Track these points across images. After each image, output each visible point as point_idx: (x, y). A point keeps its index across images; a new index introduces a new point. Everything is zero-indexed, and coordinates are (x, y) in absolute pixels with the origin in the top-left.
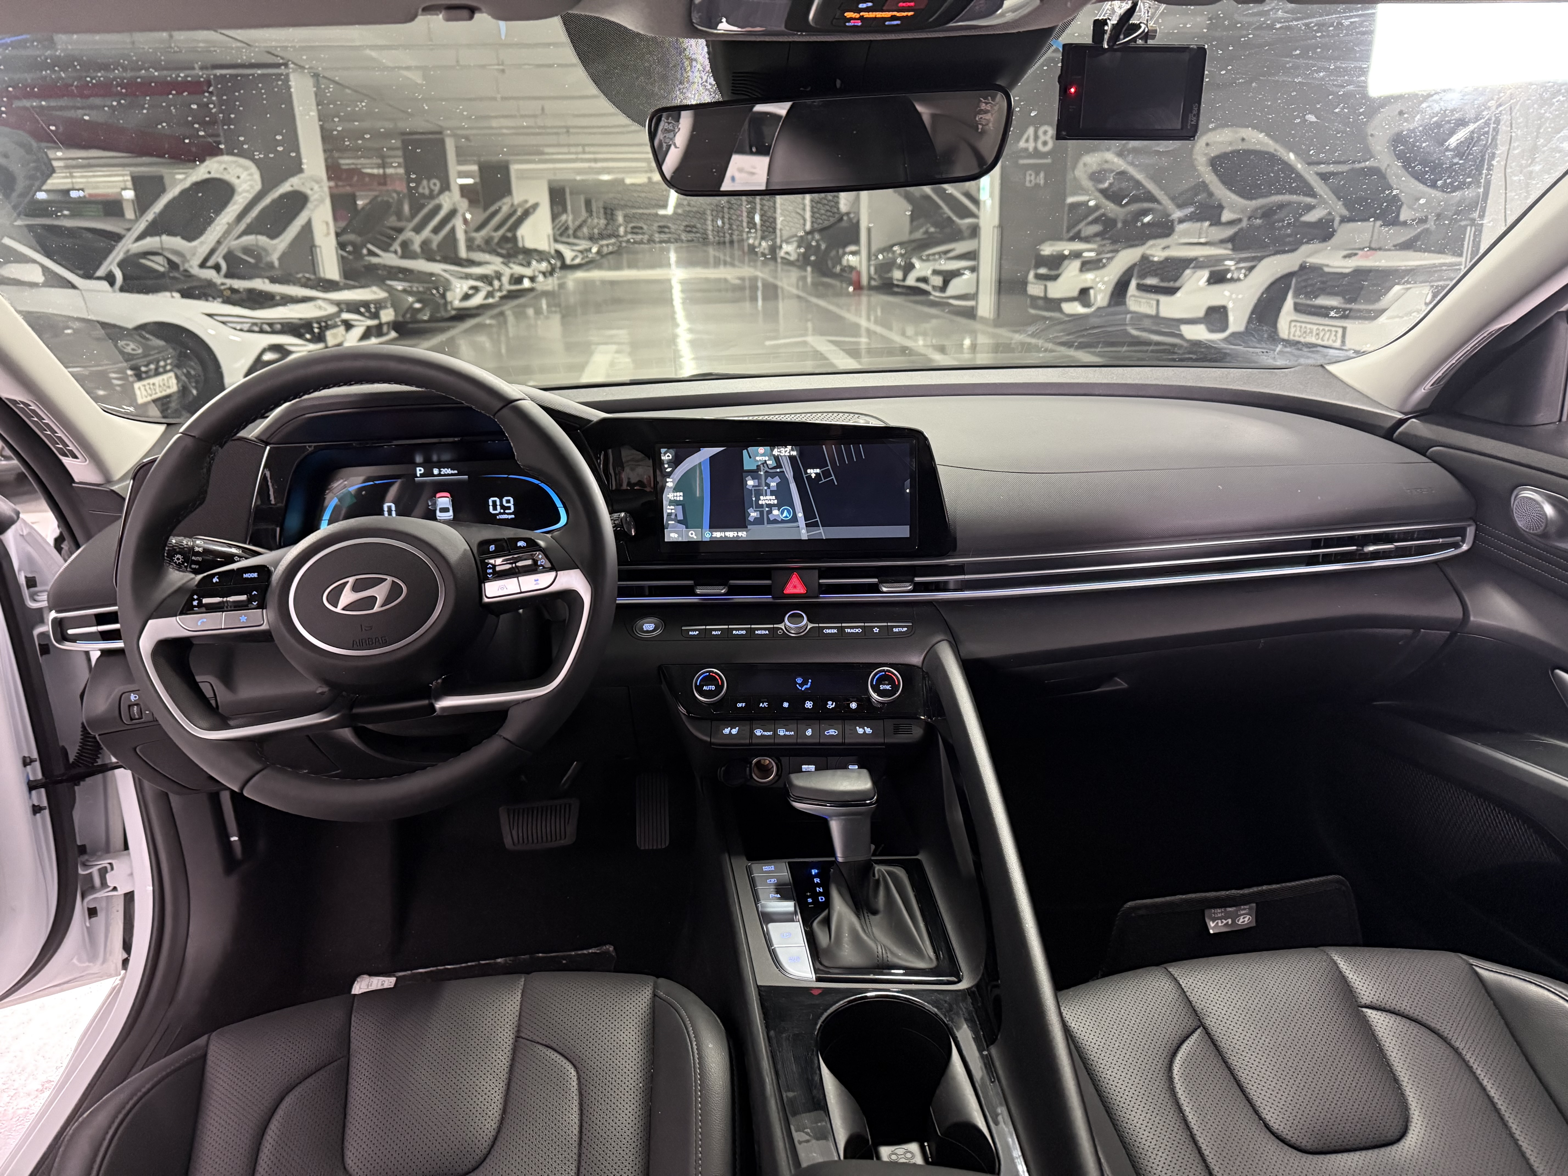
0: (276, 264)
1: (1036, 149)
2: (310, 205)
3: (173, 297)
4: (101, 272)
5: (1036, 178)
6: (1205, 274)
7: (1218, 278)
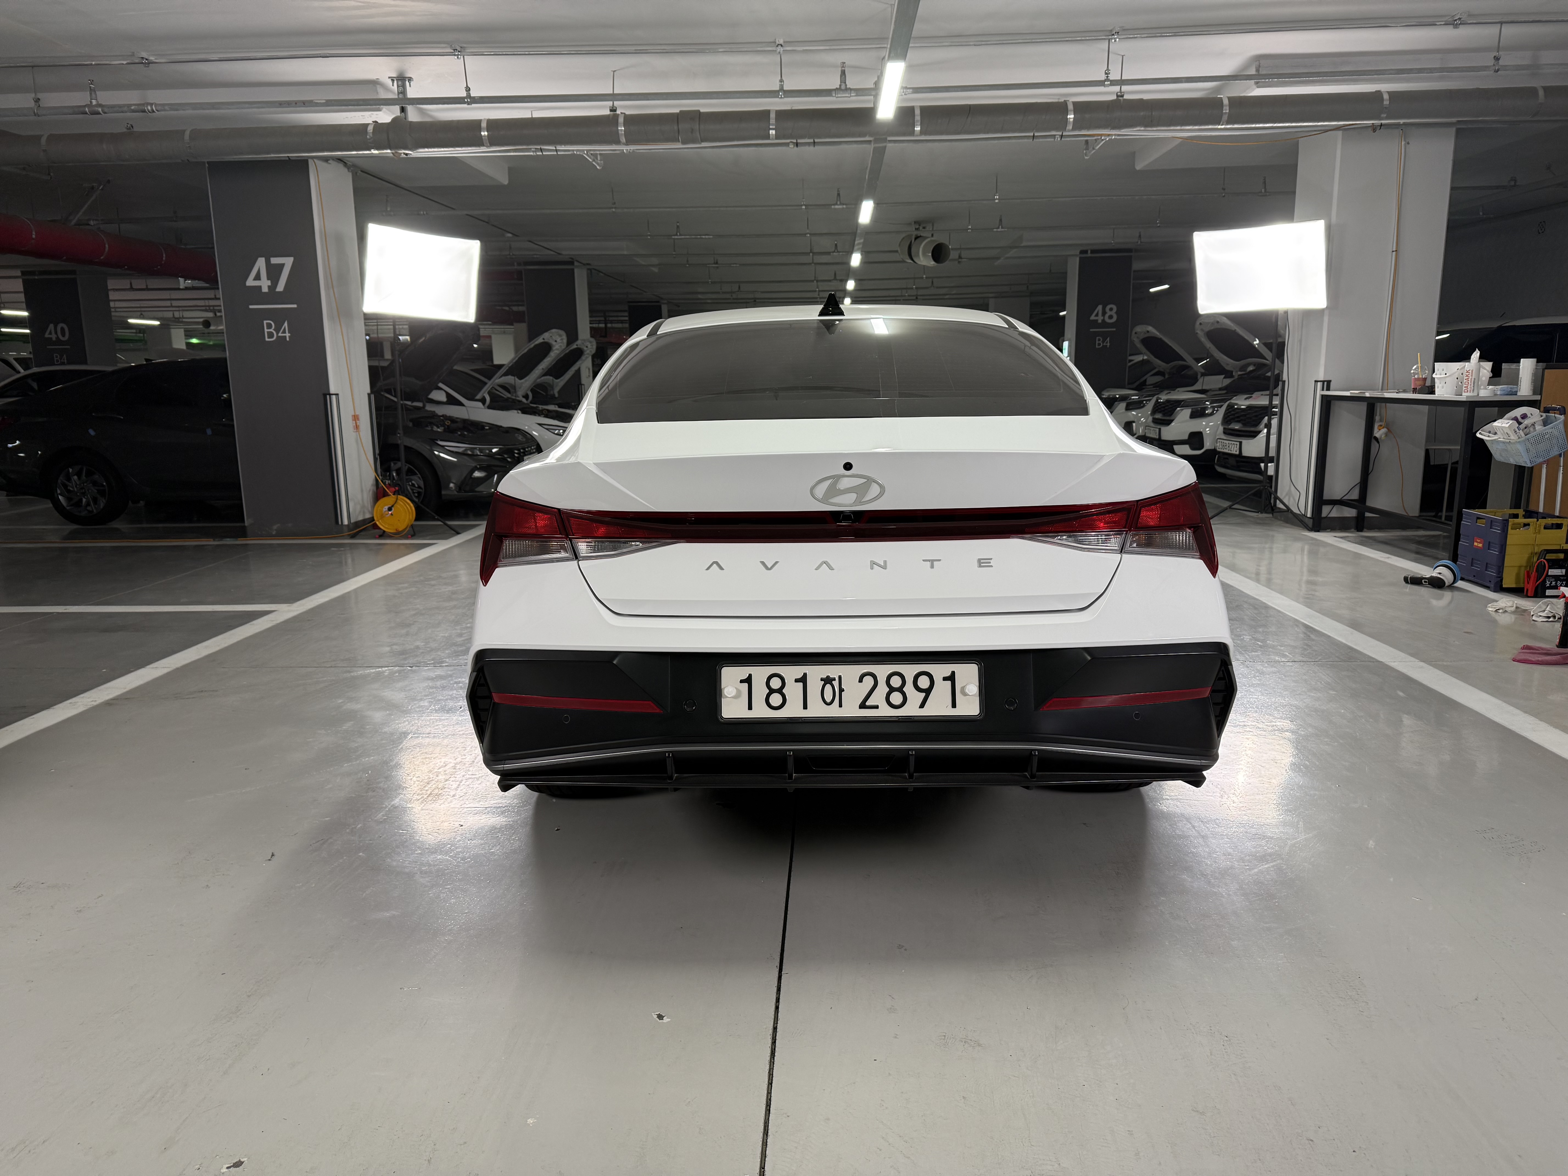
0: (557, 395)
1: (1103, 320)
2: (583, 358)
3: (518, 413)
4: (478, 397)
5: (1103, 342)
6: (1187, 412)
7: (1198, 413)
